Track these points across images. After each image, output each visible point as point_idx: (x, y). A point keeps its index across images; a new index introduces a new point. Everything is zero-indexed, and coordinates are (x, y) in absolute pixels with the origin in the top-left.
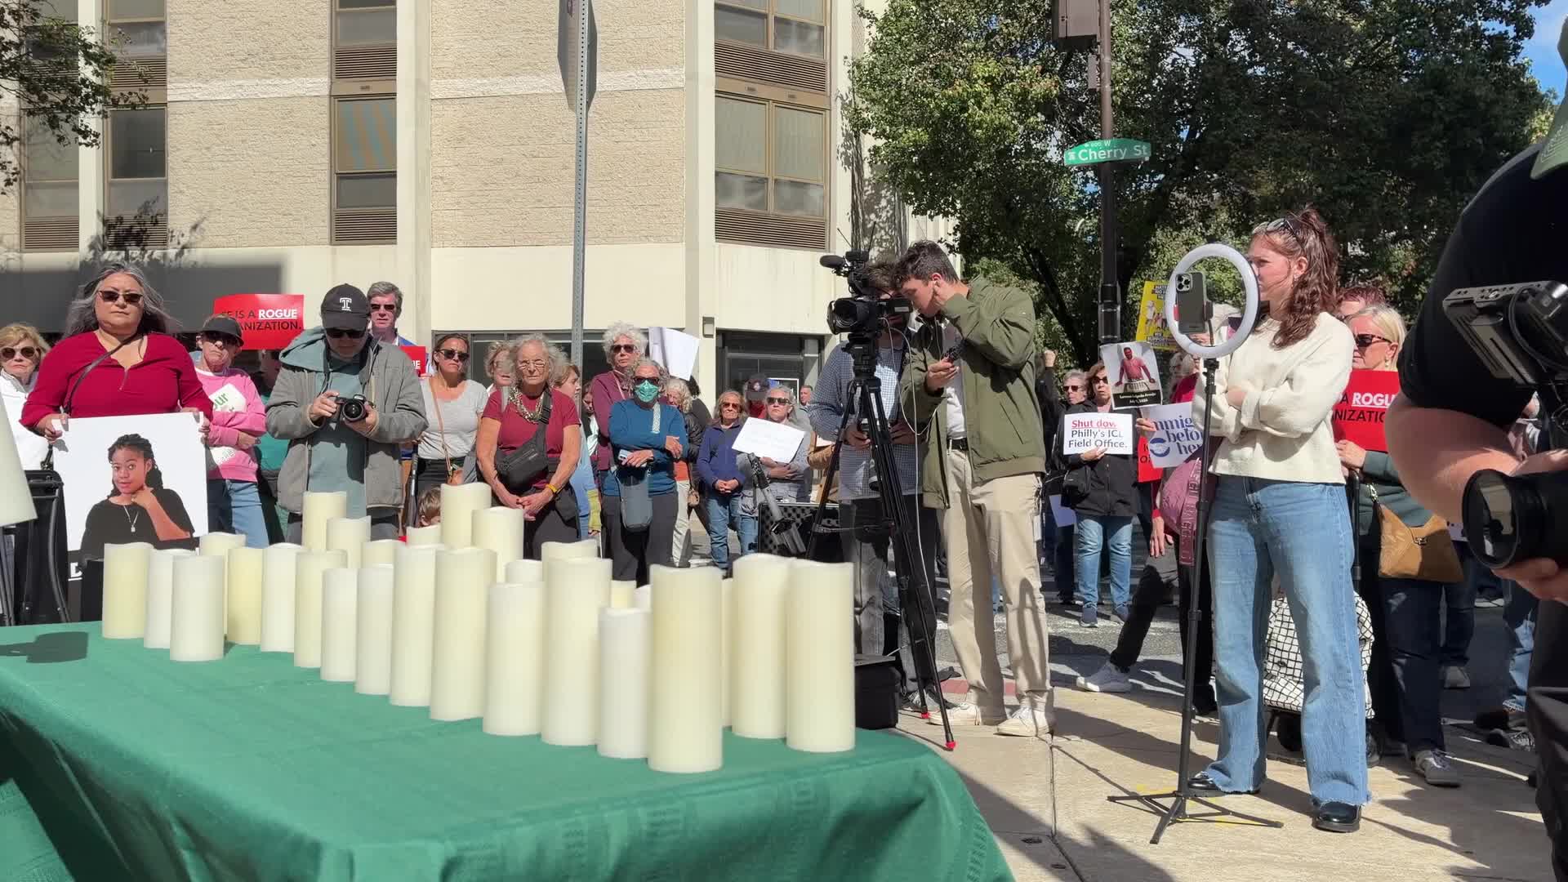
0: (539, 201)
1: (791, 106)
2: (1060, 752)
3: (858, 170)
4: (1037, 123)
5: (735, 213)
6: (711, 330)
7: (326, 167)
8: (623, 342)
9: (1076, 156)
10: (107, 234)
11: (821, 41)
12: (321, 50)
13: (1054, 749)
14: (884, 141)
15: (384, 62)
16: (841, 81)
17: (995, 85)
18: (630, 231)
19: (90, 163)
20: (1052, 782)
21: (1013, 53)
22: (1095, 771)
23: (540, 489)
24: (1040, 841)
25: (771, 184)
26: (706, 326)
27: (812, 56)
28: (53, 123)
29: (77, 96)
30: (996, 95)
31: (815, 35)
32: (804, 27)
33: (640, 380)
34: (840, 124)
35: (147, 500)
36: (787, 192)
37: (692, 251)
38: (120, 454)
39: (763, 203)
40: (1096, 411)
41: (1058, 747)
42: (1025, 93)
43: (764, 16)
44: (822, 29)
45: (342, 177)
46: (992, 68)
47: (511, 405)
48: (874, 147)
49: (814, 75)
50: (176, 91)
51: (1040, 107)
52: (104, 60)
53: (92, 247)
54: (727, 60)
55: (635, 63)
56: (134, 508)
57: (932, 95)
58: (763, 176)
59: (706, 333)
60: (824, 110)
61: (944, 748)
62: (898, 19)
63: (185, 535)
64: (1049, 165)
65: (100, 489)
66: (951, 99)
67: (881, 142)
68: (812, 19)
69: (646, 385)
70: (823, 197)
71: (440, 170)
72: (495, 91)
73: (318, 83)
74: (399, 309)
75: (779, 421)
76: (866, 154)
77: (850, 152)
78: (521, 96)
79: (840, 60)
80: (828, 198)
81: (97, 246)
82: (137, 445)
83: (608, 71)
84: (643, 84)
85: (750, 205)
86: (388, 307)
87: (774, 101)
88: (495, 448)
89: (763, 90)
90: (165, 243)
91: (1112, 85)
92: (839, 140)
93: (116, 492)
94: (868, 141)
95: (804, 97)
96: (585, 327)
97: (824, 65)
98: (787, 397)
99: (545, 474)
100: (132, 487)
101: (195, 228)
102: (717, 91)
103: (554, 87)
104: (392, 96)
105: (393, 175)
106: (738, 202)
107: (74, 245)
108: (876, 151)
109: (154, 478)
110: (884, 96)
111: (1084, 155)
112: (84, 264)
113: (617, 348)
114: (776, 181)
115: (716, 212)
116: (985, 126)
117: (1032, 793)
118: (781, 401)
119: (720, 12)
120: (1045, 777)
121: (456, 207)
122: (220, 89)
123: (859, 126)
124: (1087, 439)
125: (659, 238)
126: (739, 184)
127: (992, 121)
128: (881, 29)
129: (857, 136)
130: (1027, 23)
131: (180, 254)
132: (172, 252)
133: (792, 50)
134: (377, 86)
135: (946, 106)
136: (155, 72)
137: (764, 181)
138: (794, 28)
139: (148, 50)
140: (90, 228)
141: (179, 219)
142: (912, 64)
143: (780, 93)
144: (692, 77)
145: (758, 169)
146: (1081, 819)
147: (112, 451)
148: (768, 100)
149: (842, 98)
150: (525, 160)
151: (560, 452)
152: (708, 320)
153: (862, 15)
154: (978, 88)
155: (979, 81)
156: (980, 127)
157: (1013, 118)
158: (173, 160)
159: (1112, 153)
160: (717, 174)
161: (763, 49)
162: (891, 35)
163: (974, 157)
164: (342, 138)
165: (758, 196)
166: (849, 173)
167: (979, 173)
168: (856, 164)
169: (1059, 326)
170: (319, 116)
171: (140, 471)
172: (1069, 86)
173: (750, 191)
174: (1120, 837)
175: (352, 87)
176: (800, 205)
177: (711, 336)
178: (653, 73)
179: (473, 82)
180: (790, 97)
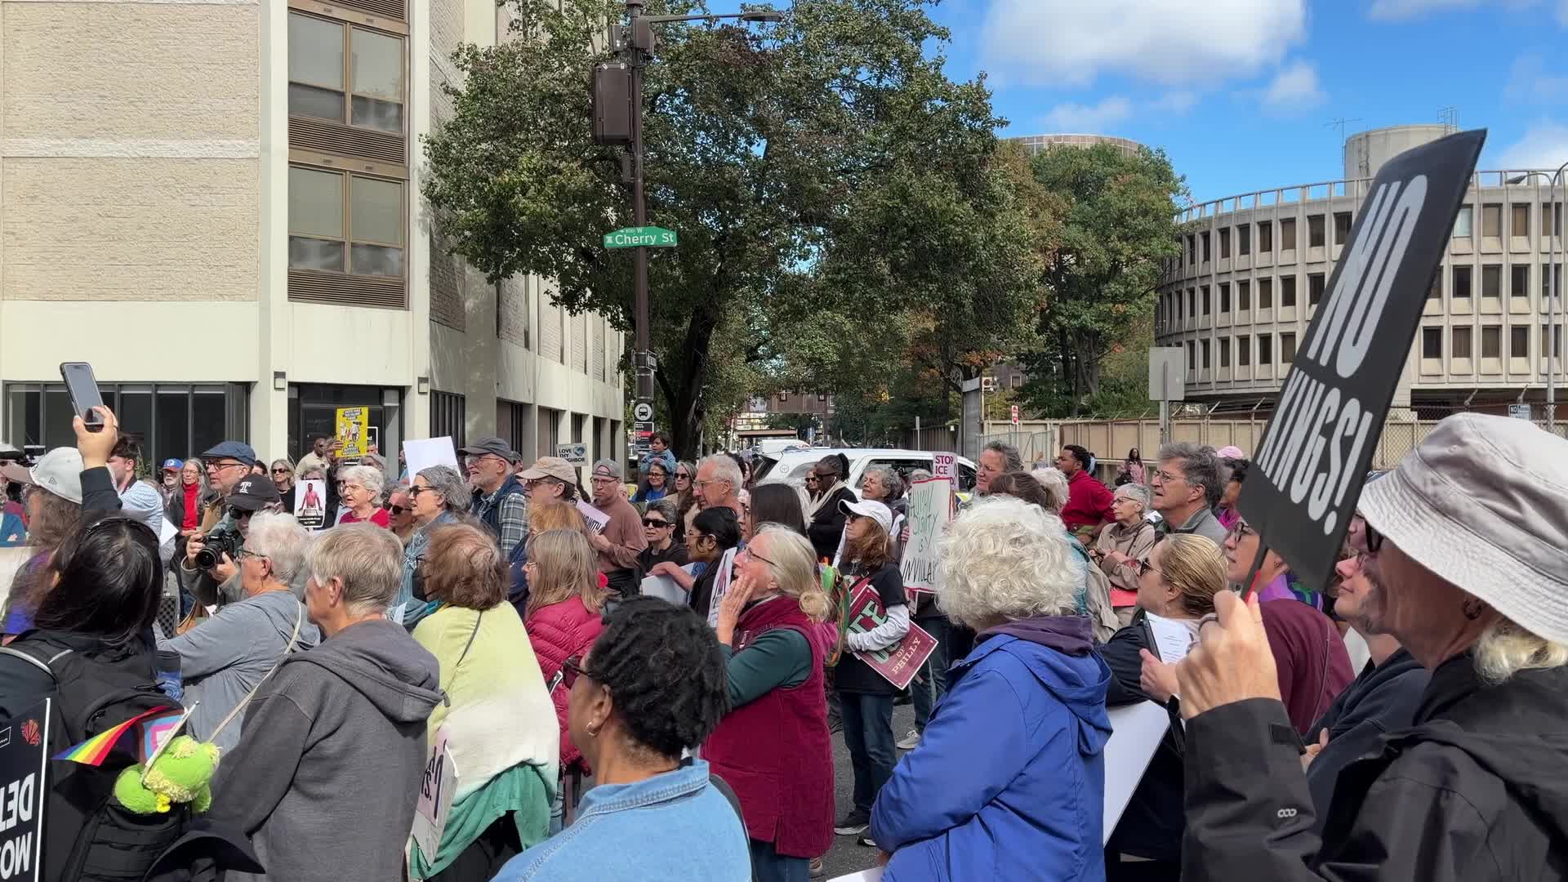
0: (114, 258)
1: (370, 177)
4: (575, 212)
5: (312, 274)
6: (282, 381)
9: (613, 240)
11: (400, 118)
16: (419, 158)
17: (538, 177)
18: (206, 290)
25: (348, 248)
26: (277, 380)
27: (391, 131)
30: (540, 185)
31: (393, 112)
32: (381, 105)
34: (418, 195)
36: (364, 255)
37: (265, 310)
39: (340, 265)
42: (566, 184)
43: (341, 94)
44: (400, 107)
46: (537, 161)
49: (394, 149)
51: (577, 199)
54: (299, 133)
55: (211, 133)
57: (488, 179)
58: (340, 240)
59: (277, 386)
60: (403, 180)
66: (501, 186)
68: (391, 96)
70: (402, 260)
71: (11, 226)
72: (68, 152)
78: (97, 159)
79: (415, 137)
80: (405, 261)
83: (183, 138)
84: (217, 152)
85: (328, 267)
87: (351, 172)
89: (339, 162)
91: (645, 181)
95: (382, 169)
97: (402, 140)
102: (290, 162)
103: (130, 151)
106: (313, 264)
110: (451, 174)
111: (620, 239)
114: (353, 245)
115: (289, 273)
119: (294, 89)
121: (29, 262)
125: (232, 297)
126: (314, 247)
130: (568, 122)
133: (370, 125)
137: (342, 244)
138: (372, 105)
143: (359, 165)
144: (265, 148)
145: (335, 235)
148: (345, 171)
149: (419, 170)
150: (100, 219)
152: (279, 375)
153: (447, 92)
154: (524, 178)
155: (525, 172)
156: (523, 214)
157: (554, 207)
159: (644, 239)
160: (291, 238)
161: (338, 123)
165: (332, 259)
173: (325, 254)
176: (378, 267)
177: (283, 389)
178: (228, 143)
179: (48, 142)
180: (367, 168)
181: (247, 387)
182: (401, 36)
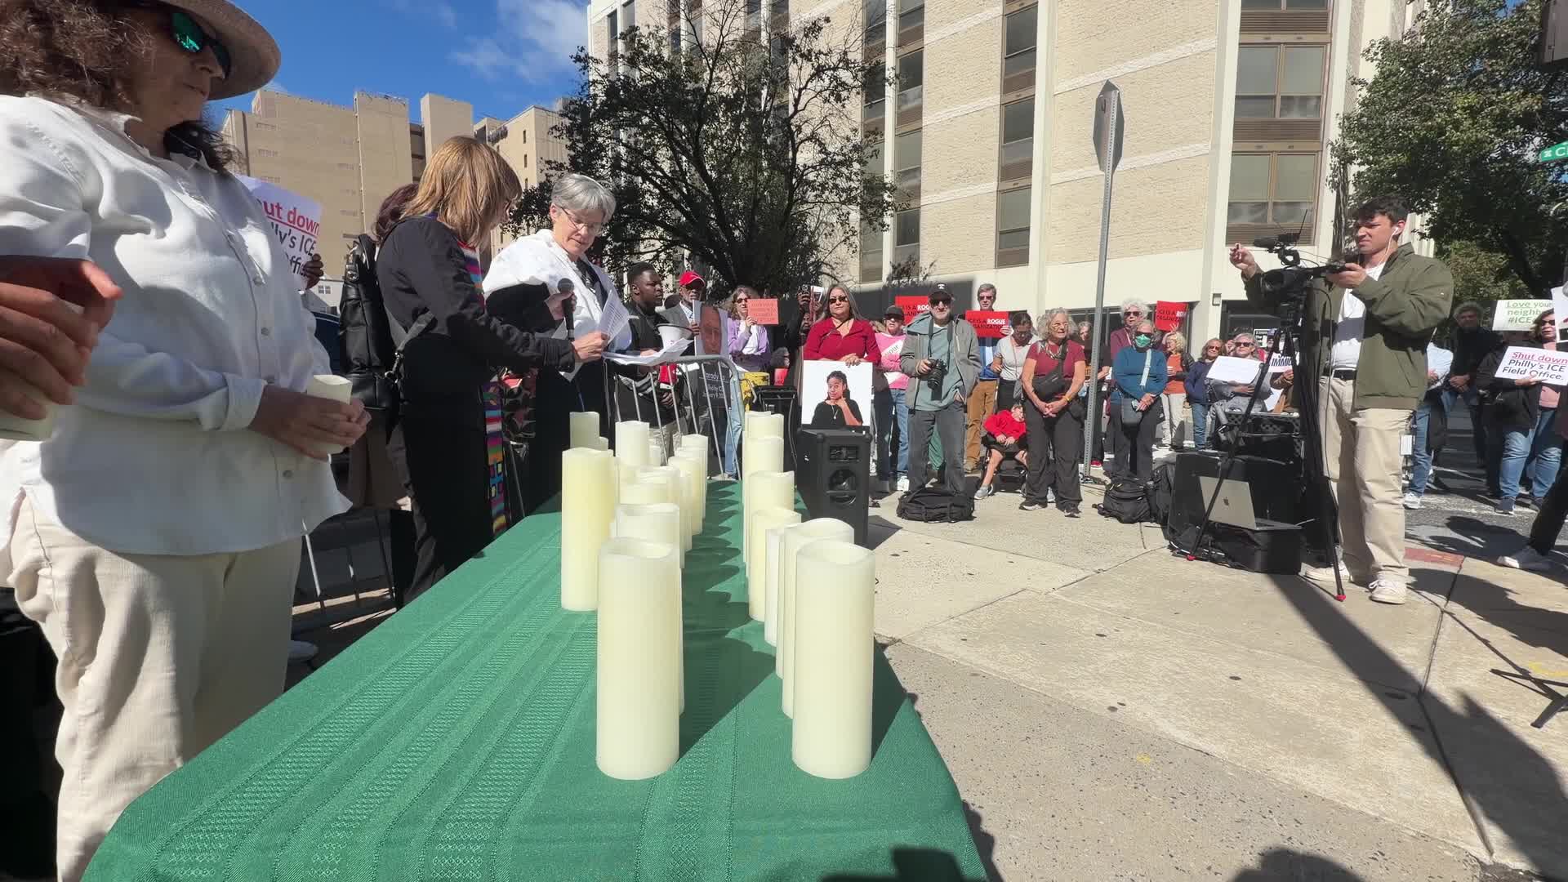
1: (1291, 153)
2: (1450, 618)
3: (1345, 189)
4: (1516, 134)
5: (1241, 227)
6: (1218, 301)
7: (994, 229)
8: (1133, 310)
9: (1554, 154)
10: (894, 272)
11: (1318, 108)
12: (993, 168)
13: (1446, 615)
14: (1367, 166)
15: (1026, 169)
16: (1333, 132)
17: (1473, 112)
19: (888, 238)
20: (1435, 643)
21: (1495, 84)
22: (1486, 642)
23: (1059, 399)
24: (1403, 698)
25: (1270, 205)
26: (1214, 299)
27: (1311, 117)
28: (870, 223)
29: (882, 207)
30: (1474, 118)
31: (1313, 103)
32: (1304, 100)
33: (1139, 334)
34: (1329, 161)
35: (842, 404)
36: (1282, 209)
37: (1209, 254)
38: (833, 379)
39: (1264, 218)
40: (1543, 348)
41: (1451, 614)
42: (1504, 112)
43: (1274, 97)
44: (1319, 98)
45: (1001, 233)
46: (1472, 98)
47: (1042, 350)
48: (1359, 172)
49: (1313, 130)
50: (925, 199)
51: (1518, 121)
52: (893, 189)
53: (888, 279)
54: (1243, 131)
55: (1177, 143)
56: (837, 407)
57: (1412, 128)
58: (1265, 201)
59: (1214, 304)
60: (1317, 153)
61: (1335, 598)
62: (1385, 79)
63: (858, 424)
64: (1526, 164)
65: (822, 397)
66: (1431, 128)
67: (1363, 168)
68: (1312, 92)
69: (1143, 338)
70: (1312, 210)
71: (1053, 223)
72: (1087, 174)
73: (992, 185)
74: (995, 298)
75: (1244, 356)
76: (1351, 178)
77: (1336, 179)
79: (1333, 115)
80: (1315, 210)
81: (890, 279)
82: (839, 376)
84: (1180, 156)
85: (1255, 221)
86: (988, 298)
87: (1277, 152)
88: (1033, 375)
89: (1268, 146)
90: (918, 275)
92: (1328, 172)
93: (829, 398)
94: (1354, 169)
95: (1299, 145)
96: (1104, 306)
97: (1318, 122)
98: (1251, 341)
99: (1063, 389)
100: (837, 397)
101: (931, 265)
102: (1233, 153)
103: (1123, 167)
104: (1029, 187)
105: (1028, 229)
106: (1245, 220)
107: (880, 279)
108: (1360, 174)
109: (846, 393)
110: (1369, 136)
111: (1560, 152)
112: (885, 287)
113: (1128, 314)
114: (1275, 204)
115: (1229, 228)
116: (1461, 143)
117: (1409, 651)
118: (1246, 345)
119: (1240, 102)
120: (1428, 638)
122: (943, 196)
123: (1346, 159)
124: (1523, 368)
125: (1185, 248)
126: (1245, 209)
127: (1469, 138)
128: (1369, 91)
129: (1345, 168)
131: (925, 278)
132: (921, 279)
133: (1295, 116)
134: (1022, 183)
135: (1425, 135)
136: (916, 192)
137: (1266, 204)
138: (1297, 101)
139: (912, 182)
140: (887, 270)
141: (924, 262)
142: (1396, 110)
143: (1282, 146)
144: (1216, 146)
145: (1259, 197)
146: (1457, 684)
147: (828, 378)
148: (1272, 152)
149: (1332, 144)
151: (1072, 377)
152: (1219, 295)
153: (1354, 82)
154: (1457, 116)
155: (1459, 111)
157: (1491, 133)
158: (922, 233)
160: (1230, 204)
161: (1270, 119)
162: (1379, 92)
163: (1449, 168)
164: (1002, 212)
165: (1259, 215)
166: (1335, 192)
167: (1453, 179)
168: (1340, 186)
169: (1523, 285)
170: (991, 204)
171: (840, 390)
172: (1552, 100)
173: (1252, 212)
174: (1498, 712)
175: (1009, 185)
176: (1293, 217)
177: (1218, 306)
178: (1187, 148)
179: (1075, 172)
180: (1290, 147)
181: (1191, 306)
182: (1322, 45)
